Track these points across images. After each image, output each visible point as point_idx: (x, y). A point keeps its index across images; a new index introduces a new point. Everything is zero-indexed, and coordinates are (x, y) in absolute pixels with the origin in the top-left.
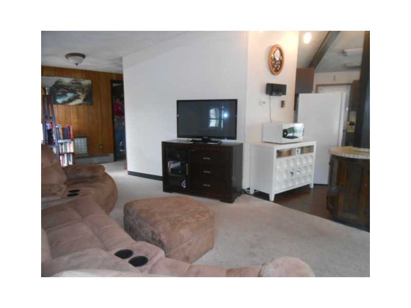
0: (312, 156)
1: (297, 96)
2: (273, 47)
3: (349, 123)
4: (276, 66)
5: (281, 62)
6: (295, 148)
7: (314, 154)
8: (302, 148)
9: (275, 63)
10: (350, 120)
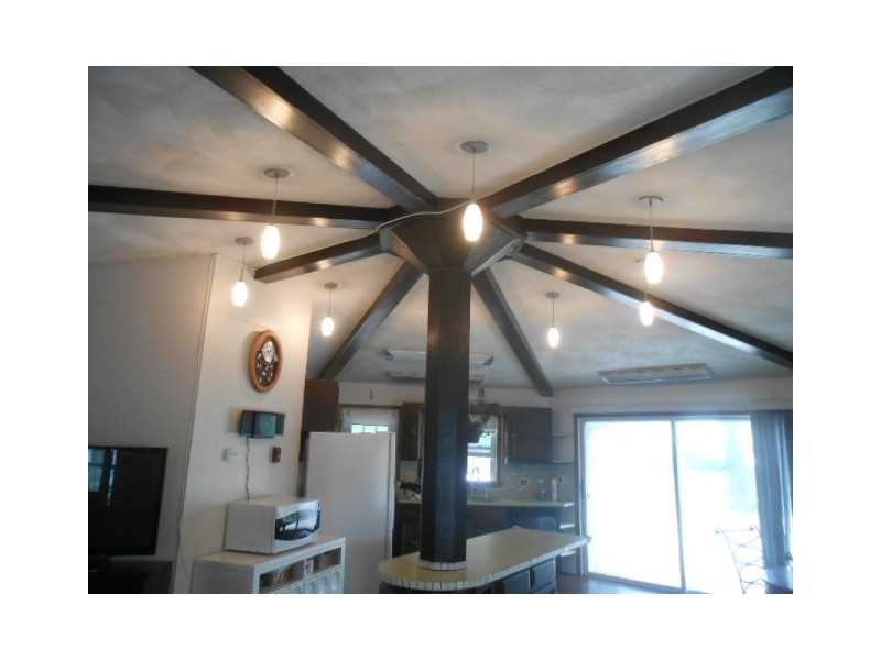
0: (337, 574)
1: (304, 436)
2: (260, 334)
3: (399, 484)
4: (264, 374)
5: (276, 366)
6: (302, 562)
7: (341, 568)
8: (317, 559)
9: (265, 366)
10: (402, 478)
